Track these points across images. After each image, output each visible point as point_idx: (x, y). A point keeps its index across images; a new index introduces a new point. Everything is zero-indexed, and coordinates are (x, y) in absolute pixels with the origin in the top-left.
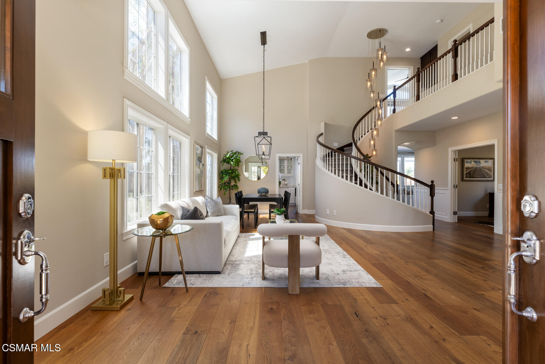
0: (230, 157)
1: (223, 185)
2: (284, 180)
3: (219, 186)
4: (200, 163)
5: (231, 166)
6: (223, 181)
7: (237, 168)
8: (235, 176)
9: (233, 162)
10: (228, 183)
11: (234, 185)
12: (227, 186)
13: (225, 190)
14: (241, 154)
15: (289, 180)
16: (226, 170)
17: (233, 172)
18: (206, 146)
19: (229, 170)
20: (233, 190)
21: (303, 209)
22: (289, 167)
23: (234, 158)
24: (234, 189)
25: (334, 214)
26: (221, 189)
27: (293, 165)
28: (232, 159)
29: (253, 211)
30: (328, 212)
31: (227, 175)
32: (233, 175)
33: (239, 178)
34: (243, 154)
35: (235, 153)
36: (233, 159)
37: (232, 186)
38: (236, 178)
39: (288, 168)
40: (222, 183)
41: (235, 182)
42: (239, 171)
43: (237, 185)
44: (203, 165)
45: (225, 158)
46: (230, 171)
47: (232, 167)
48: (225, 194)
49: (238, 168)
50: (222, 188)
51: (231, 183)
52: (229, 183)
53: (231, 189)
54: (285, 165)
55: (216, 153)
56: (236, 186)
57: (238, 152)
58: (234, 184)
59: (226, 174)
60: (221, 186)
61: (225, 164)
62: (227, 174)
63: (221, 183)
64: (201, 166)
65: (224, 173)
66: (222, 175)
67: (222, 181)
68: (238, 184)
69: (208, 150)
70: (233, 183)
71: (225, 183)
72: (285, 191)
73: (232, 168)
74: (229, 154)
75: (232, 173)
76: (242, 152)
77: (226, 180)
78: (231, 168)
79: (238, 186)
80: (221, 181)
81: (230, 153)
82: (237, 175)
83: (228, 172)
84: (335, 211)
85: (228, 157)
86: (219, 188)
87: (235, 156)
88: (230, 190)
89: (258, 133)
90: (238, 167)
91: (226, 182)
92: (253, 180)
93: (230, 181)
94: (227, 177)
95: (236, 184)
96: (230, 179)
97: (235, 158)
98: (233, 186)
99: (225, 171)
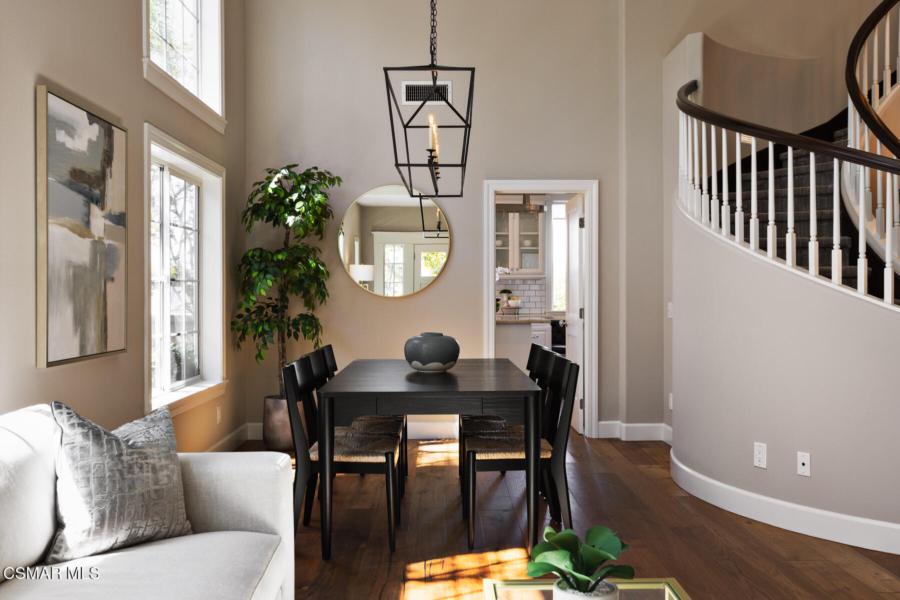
0: (282, 194)
1: (253, 316)
2: (505, 291)
3: (233, 323)
4: (95, 209)
5: (288, 234)
6: (253, 298)
7: (312, 240)
8: (303, 277)
9: (296, 214)
10: (275, 308)
11: (301, 315)
12: (268, 321)
13: (259, 341)
14: (332, 181)
15: (526, 293)
16: (261, 249)
17: (299, 259)
18: (146, 125)
19: (279, 252)
20: (296, 337)
21: (600, 419)
22: (527, 243)
23: (300, 199)
24: (301, 334)
25: (801, 470)
26: (244, 332)
27: (540, 233)
28: (291, 200)
29: (382, 459)
30: (760, 456)
31: (266, 273)
32: (297, 274)
33: (321, 285)
34: (339, 180)
35: (307, 176)
36: (293, 204)
37: (295, 320)
38: (310, 285)
39: (521, 245)
40: (248, 310)
41: (309, 304)
42: (323, 257)
43: (313, 317)
44: (120, 219)
45: (260, 195)
46: (280, 257)
47: (292, 236)
48: (259, 356)
49: (319, 245)
50: (249, 330)
51: (286, 307)
52: (281, 307)
53: (289, 336)
54: (510, 234)
55: (218, 174)
56: (311, 325)
57: (320, 174)
58: (304, 310)
59: (262, 266)
60: (245, 322)
61: (258, 224)
62: (270, 269)
63: (243, 309)
64: (99, 222)
65: (256, 266)
66: (249, 272)
67: (248, 300)
68: (321, 314)
69: (156, 150)
70: (297, 308)
71: (260, 309)
72: (533, 345)
73: (292, 242)
74: (275, 179)
75: (292, 263)
76: (335, 174)
77: (263, 293)
78: (286, 243)
79: (322, 322)
80: (242, 299)
81: (279, 176)
82: (312, 273)
83: (272, 261)
84: (803, 456)
85: (270, 191)
86: (232, 329)
87: (303, 187)
88: (283, 341)
89: (404, 90)
90: (321, 238)
91: (268, 306)
92: (389, 293)
93: (284, 299)
94: (270, 283)
95: (310, 312)
96: (283, 291)
97: (304, 196)
98: (296, 323)
99: (261, 256)
